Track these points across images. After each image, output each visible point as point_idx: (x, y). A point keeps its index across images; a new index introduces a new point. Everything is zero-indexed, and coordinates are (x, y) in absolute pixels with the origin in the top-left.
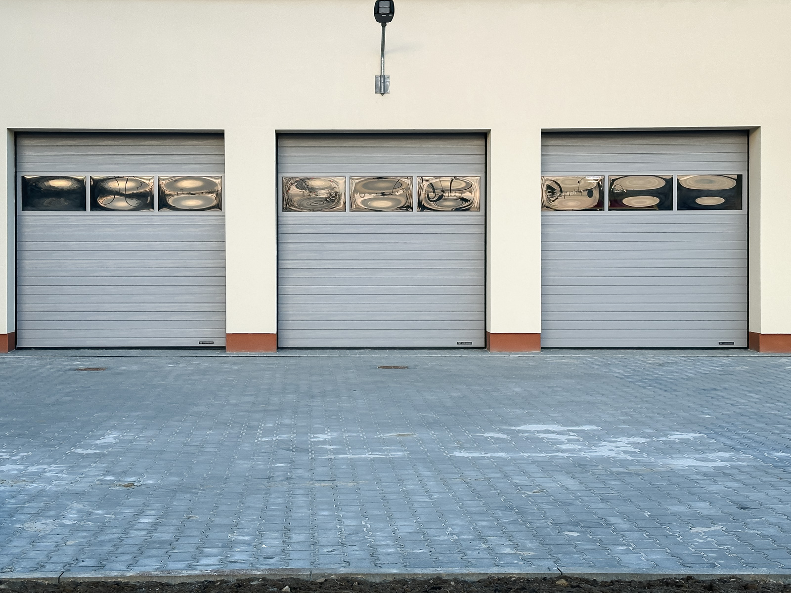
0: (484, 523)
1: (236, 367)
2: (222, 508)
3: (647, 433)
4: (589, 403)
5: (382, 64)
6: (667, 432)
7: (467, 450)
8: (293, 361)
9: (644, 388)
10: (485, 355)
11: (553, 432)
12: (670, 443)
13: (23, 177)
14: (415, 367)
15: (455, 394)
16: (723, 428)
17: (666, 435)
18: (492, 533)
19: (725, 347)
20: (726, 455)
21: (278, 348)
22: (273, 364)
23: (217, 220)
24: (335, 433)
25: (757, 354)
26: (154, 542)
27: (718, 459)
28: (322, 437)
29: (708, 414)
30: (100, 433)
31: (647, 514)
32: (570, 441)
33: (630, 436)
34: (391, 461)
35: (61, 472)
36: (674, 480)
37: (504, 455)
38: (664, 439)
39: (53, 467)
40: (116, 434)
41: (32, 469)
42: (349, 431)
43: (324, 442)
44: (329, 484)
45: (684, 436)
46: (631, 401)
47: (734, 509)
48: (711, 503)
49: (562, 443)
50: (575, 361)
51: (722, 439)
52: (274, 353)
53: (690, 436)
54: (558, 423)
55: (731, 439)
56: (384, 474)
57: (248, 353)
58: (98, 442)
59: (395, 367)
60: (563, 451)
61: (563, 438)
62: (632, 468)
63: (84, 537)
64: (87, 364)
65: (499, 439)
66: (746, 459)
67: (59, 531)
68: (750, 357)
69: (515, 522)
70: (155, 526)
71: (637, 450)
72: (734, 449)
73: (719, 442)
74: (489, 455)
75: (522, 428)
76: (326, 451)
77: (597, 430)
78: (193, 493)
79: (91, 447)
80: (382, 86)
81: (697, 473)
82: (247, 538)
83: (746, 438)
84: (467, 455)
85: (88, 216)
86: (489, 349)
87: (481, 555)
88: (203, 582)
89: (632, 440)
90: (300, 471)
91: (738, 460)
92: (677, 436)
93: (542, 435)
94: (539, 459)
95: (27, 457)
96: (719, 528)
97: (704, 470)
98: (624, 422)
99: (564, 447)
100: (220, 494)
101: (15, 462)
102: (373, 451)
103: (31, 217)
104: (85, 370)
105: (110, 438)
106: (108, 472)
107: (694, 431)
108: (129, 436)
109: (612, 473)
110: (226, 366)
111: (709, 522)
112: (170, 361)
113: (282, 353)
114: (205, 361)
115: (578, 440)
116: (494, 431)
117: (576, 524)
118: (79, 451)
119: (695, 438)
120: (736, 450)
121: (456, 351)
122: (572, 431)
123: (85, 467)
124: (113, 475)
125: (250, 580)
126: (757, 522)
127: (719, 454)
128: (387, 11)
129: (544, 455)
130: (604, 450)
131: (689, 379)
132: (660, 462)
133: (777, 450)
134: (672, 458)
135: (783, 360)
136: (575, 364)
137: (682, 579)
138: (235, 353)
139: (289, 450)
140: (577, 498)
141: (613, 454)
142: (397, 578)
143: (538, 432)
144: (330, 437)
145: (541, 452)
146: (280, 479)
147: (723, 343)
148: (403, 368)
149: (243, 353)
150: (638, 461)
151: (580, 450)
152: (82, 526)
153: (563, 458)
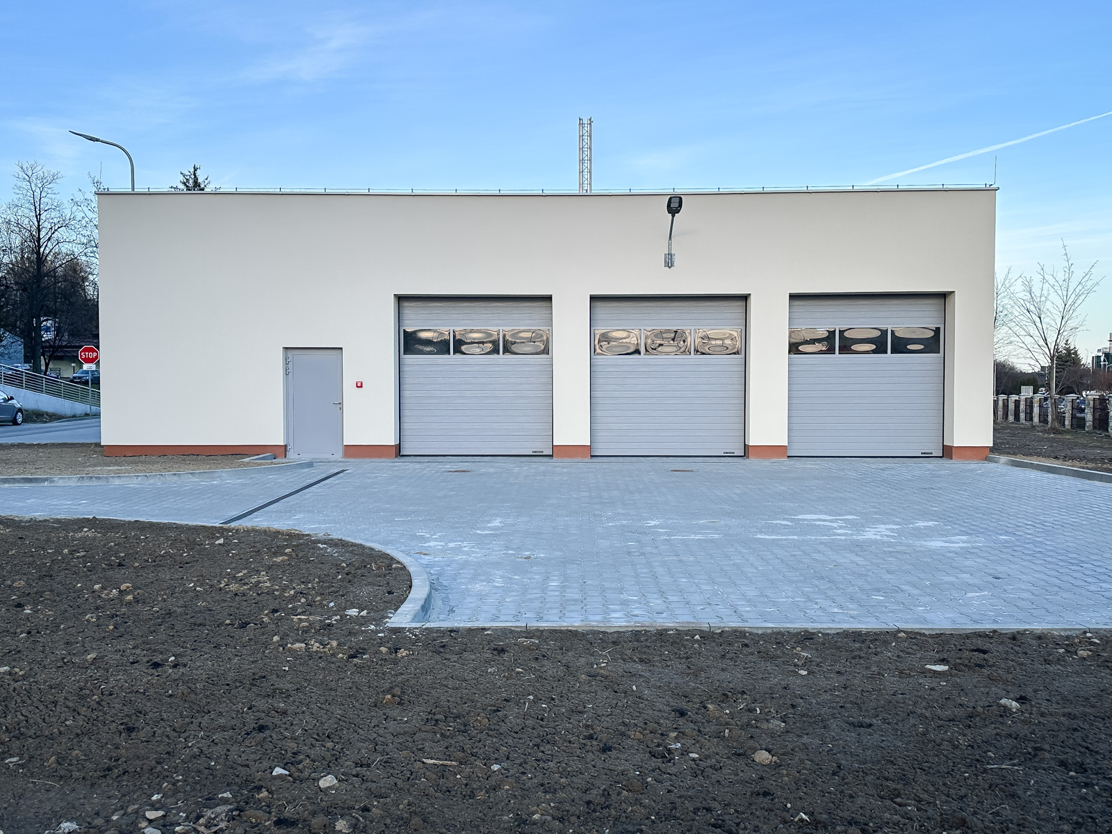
0: (808, 589)
1: (565, 470)
2: (605, 575)
3: (897, 522)
4: (841, 498)
5: (670, 245)
6: (912, 521)
7: (766, 533)
8: (605, 466)
9: (879, 487)
10: (746, 461)
11: (825, 521)
12: (918, 529)
13: (404, 330)
14: (698, 471)
15: (738, 492)
16: (952, 517)
17: (912, 523)
18: (818, 597)
19: (926, 456)
20: (964, 538)
21: (591, 456)
22: (592, 468)
23: (545, 361)
24: (661, 520)
25: (951, 461)
26: (569, 600)
27: (959, 542)
28: (653, 523)
29: (936, 507)
30: (487, 519)
31: (928, 583)
32: (841, 528)
33: (885, 524)
34: (712, 541)
35: (473, 547)
36: (935, 557)
37: (796, 537)
38: (912, 526)
39: (465, 544)
40: (499, 520)
41: (451, 545)
42: (671, 519)
43: (655, 526)
44: (675, 558)
45: (926, 524)
46: (873, 497)
47: (990, 579)
48: (971, 575)
49: (836, 528)
50: (816, 467)
51: (956, 526)
52: (588, 459)
53: (931, 523)
54: (826, 514)
55: (961, 526)
56: (713, 551)
57: (570, 460)
58: (489, 525)
59: (683, 471)
60: (839, 535)
61: (835, 525)
62: (898, 548)
63: (516, 596)
64: (455, 467)
65: (787, 525)
66: (980, 541)
67: (494, 591)
68: (946, 463)
69: (830, 588)
70: (563, 588)
71: (896, 535)
72: (967, 534)
73: (954, 528)
74: (785, 538)
75: (800, 517)
76: (661, 534)
77: (858, 519)
78: (578, 564)
79: (485, 529)
80: (669, 262)
81: (950, 552)
82: (635, 598)
83: (973, 525)
84: (767, 537)
85: (452, 358)
86: (748, 457)
87: (818, 613)
88: (631, 631)
89: (887, 527)
90: (648, 548)
91: (975, 542)
92: (921, 524)
93: (818, 523)
94: (825, 541)
95: (444, 536)
96: (986, 593)
97: (953, 549)
98: (876, 513)
99: (839, 531)
100: (598, 565)
101: (436, 540)
102: (696, 534)
103: (409, 359)
104: (456, 472)
105: (496, 523)
106: (508, 548)
107: (932, 520)
108: (510, 521)
109: (886, 552)
110: (557, 469)
111: (976, 588)
112: (515, 465)
113: (595, 460)
114: (541, 466)
115: (847, 527)
116: (779, 519)
117: (878, 590)
118: (479, 532)
119: (934, 525)
120: (970, 534)
121: (723, 458)
122: (840, 520)
123: (488, 544)
124: (512, 549)
125: (666, 630)
126: (1013, 589)
127: (958, 537)
128: (677, 205)
129: (826, 538)
130: (870, 534)
131: (909, 480)
132: (918, 543)
133: (1001, 534)
134: (925, 541)
135: (973, 466)
136: (817, 469)
137: (991, 632)
138: (560, 460)
139: (633, 533)
140: (868, 570)
141: (879, 537)
142: (775, 630)
143: (814, 520)
144: (658, 523)
145: (823, 535)
146: (637, 554)
147: (924, 453)
148: (689, 471)
149: (566, 459)
150: (901, 543)
151: (852, 534)
152: (510, 588)
153: (841, 540)
